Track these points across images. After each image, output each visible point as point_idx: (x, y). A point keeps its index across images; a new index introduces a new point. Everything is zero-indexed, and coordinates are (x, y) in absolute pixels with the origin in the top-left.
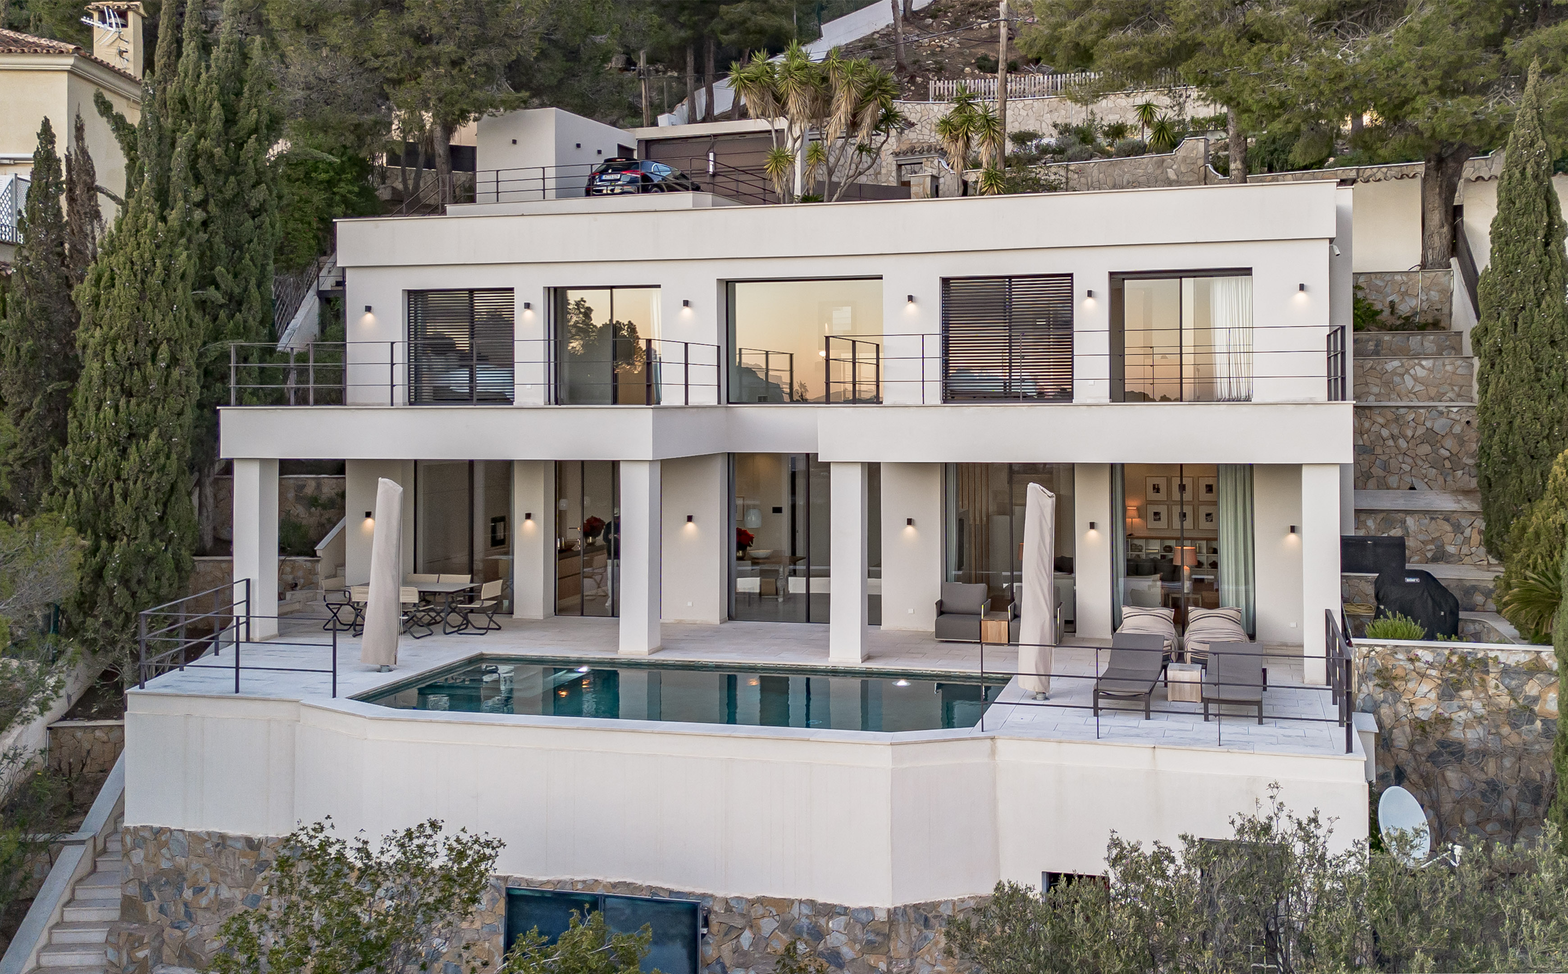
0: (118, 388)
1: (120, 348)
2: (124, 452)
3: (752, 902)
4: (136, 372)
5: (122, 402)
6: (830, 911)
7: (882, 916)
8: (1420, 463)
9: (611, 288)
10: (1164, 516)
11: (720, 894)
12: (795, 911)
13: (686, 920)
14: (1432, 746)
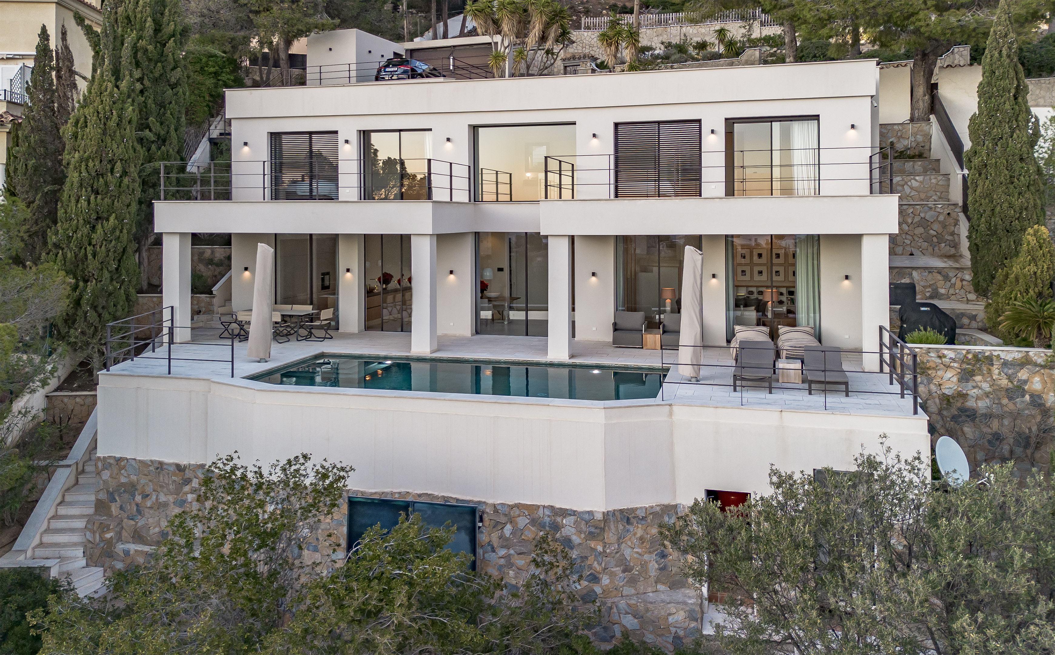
0: (90, 189)
1: (91, 164)
2: (93, 228)
3: (512, 507)
4: (101, 179)
5: (92, 198)
6: (564, 513)
7: (599, 517)
8: (916, 239)
9: (400, 131)
10: (748, 273)
11: (490, 501)
12: (541, 512)
13: (468, 517)
14: (954, 411)
